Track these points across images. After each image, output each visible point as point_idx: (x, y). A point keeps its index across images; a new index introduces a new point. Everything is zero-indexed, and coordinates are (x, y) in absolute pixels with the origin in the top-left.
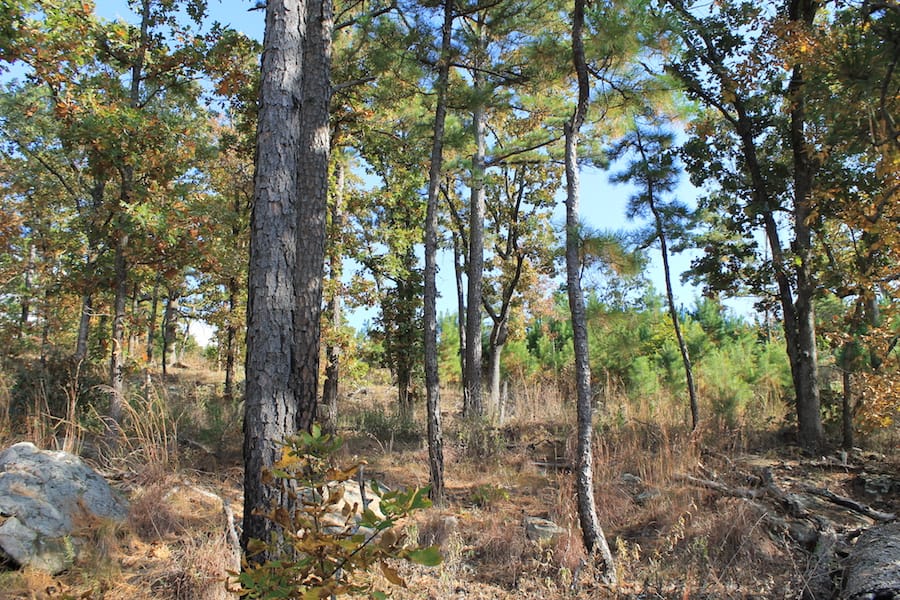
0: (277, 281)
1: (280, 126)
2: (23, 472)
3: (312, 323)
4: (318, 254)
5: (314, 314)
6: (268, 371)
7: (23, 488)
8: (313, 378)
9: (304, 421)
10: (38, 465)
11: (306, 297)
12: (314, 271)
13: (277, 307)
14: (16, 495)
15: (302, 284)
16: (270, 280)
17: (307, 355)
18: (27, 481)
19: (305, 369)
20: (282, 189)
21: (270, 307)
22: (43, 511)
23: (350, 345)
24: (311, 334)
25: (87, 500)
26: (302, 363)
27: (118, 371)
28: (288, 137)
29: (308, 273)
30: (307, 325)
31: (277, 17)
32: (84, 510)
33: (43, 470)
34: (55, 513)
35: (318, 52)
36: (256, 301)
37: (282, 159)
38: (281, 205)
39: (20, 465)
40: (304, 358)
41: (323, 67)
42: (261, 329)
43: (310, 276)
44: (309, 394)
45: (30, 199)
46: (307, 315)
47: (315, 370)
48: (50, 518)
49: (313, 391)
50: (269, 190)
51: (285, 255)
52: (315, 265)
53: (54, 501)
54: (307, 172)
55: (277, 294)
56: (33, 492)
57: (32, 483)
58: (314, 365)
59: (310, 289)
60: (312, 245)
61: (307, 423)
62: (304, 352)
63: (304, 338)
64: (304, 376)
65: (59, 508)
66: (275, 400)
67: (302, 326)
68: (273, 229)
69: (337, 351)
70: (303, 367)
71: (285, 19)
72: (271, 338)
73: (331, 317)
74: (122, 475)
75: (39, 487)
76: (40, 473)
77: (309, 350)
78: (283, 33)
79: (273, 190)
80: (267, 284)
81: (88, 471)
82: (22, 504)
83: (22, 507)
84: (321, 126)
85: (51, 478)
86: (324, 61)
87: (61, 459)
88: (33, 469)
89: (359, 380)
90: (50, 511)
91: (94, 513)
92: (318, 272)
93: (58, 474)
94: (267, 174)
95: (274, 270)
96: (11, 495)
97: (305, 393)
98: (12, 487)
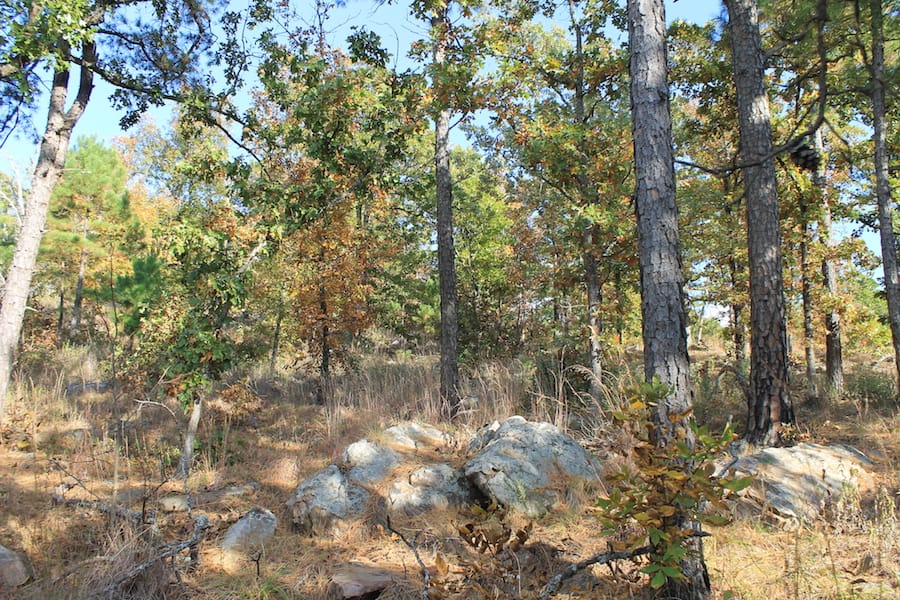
0: (661, 258)
1: (649, 121)
2: (512, 439)
3: (773, 292)
4: (771, 222)
5: (774, 282)
6: (659, 338)
7: (511, 451)
8: (780, 346)
9: (775, 388)
10: (524, 433)
11: (763, 266)
12: (769, 240)
13: (663, 281)
14: (504, 456)
15: (759, 255)
16: (655, 259)
17: (771, 323)
18: (514, 446)
19: (771, 338)
20: (657, 176)
21: (656, 282)
22: (523, 468)
23: (848, 310)
24: (773, 302)
25: (562, 461)
26: (767, 332)
27: (596, 354)
28: (658, 129)
29: (763, 243)
30: (768, 294)
31: (635, 25)
32: (559, 469)
33: (527, 438)
34: (533, 470)
35: (743, 23)
36: (644, 278)
37: (655, 149)
38: (658, 191)
39: (510, 434)
40: (768, 327)
41: (750, 36)
42: (650, 301)
43: (766, 245)
44: (777, 362)
45: (540, 213)
46: (766, 284)
47: (781, 337)
48: (529, 474)
49: (781, 358)
50: (646, 179)
51: (666, 234)
52: (770, 234)
53: (533, 461)
54: (750, 144)
55: (662, 270)
56: (518, 454)
57: (517, 447)
58: (780, 332)
59: (768, 259)
60: (764, 214)
61: (778, 391)
62: (768, 320)
63: (766, 308)
64: (771, 345)
65: (537, 467)
66: (666, 362)
67: (763, 295)
68: (653, 213)
69: (836, 318)
70: (768, 336)
71: (642, 24)
72: (660, 309)
73: (826, 282)
74: (602, 443)
75: (522, 450)
76: (524, 439)
77: (773, 318)
78: (642, 37)
79: (650, 179)
80: (652, 262)
81: (566, 439)
82: (508, 462)
83: (507, 464)
84: (757, 95)
85: (533, 443)
86: (751, 29)
87: (543, 429)
88: (520, 436)
89: (883, 347)
90: (529, 468)
91: (568, 472)
92: (774, 240)
93: (540, 440)
94: (644, 166)
95: (657, 248)
96: (501, 456)
97: (772, 361)
98: (503, 449)
